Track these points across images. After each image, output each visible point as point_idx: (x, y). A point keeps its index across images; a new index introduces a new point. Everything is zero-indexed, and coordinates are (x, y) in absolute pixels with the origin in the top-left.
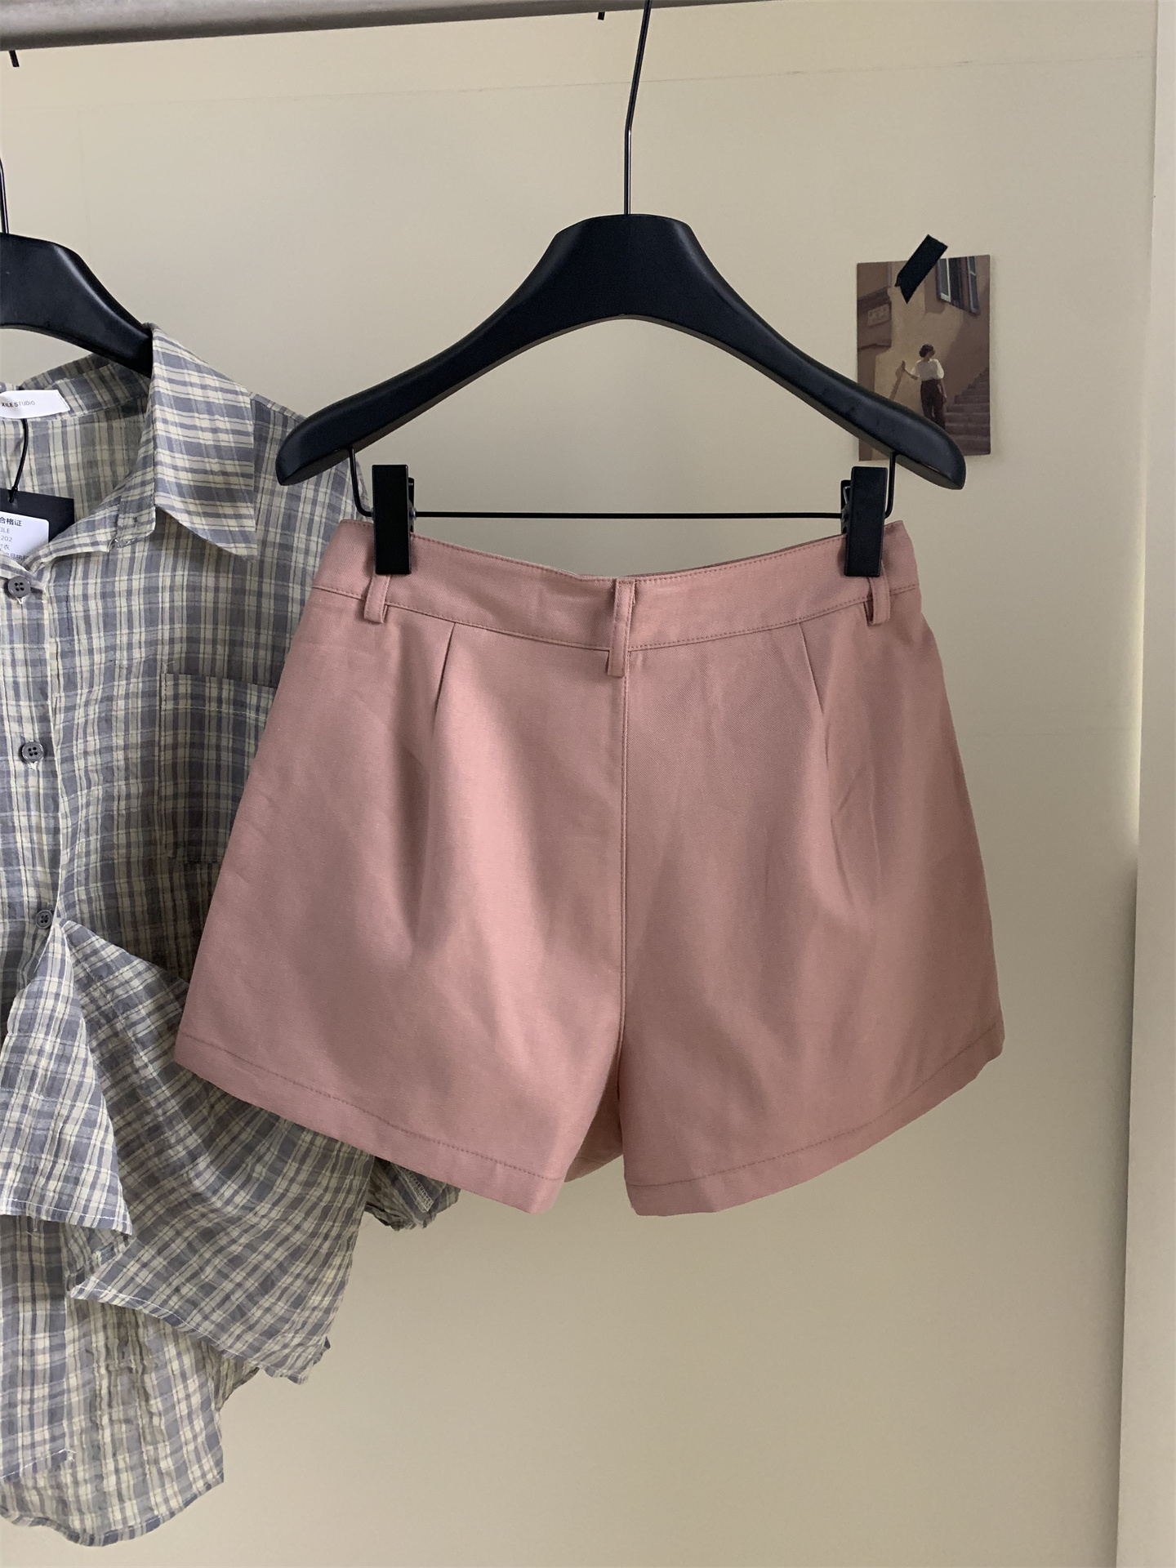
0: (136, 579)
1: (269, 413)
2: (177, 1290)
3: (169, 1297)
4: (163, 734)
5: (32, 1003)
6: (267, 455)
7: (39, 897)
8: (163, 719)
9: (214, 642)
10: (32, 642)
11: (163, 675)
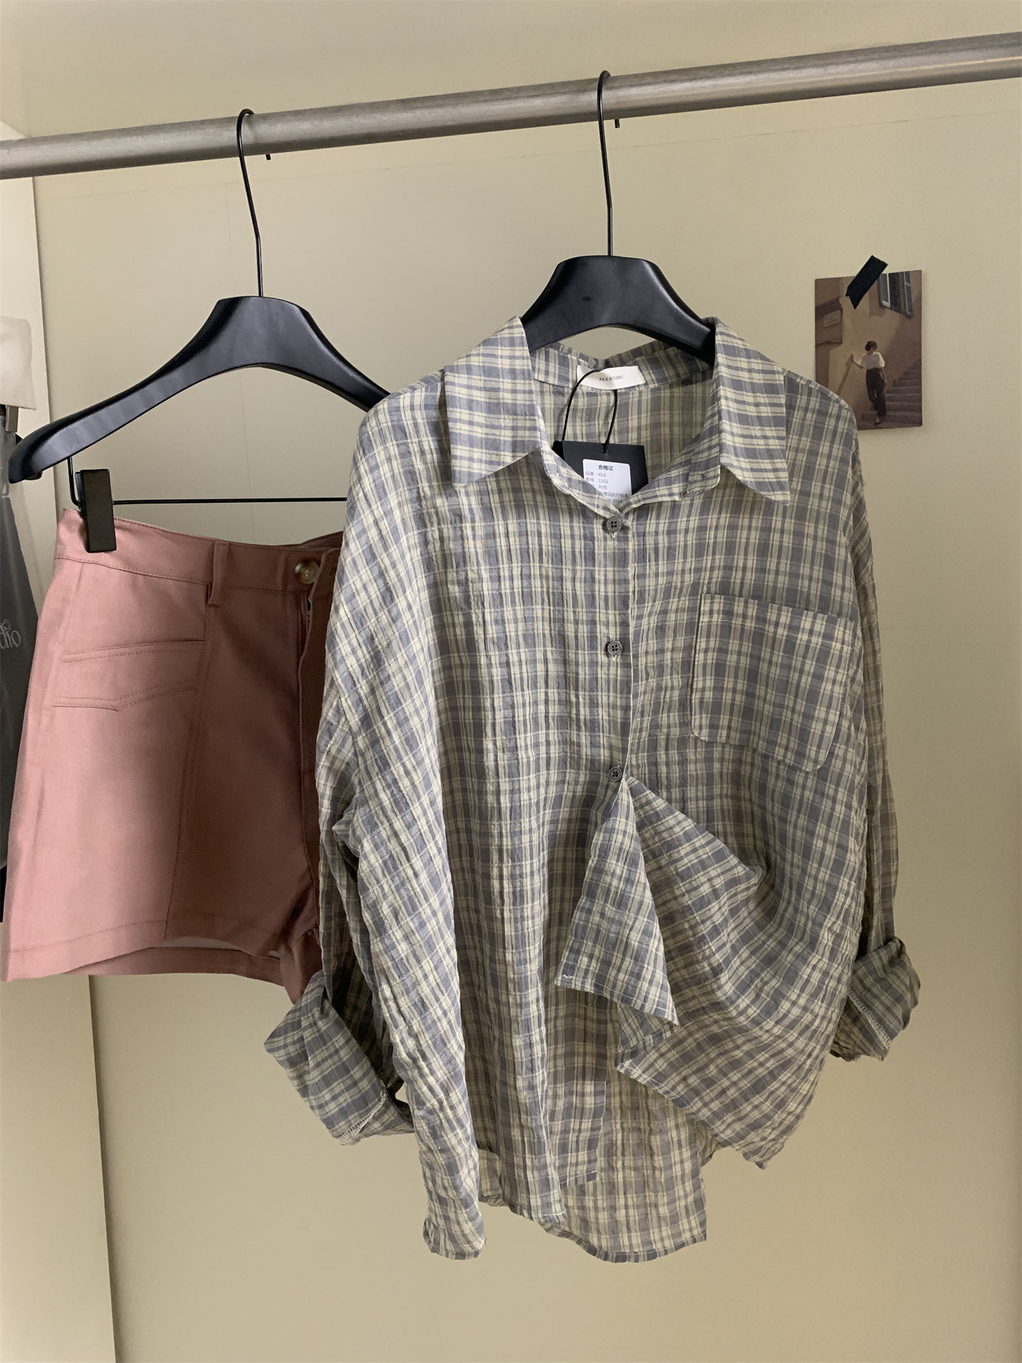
0: (692, 521)
1: (798, 386)
2: (685, 1079)
3: (678, 1084)
4: (699, 640)
5: (607, 836)
7: (611, 757)
8: (700, 629)
9: (744, 569)
10: (619, 566)
11: (703, 595)
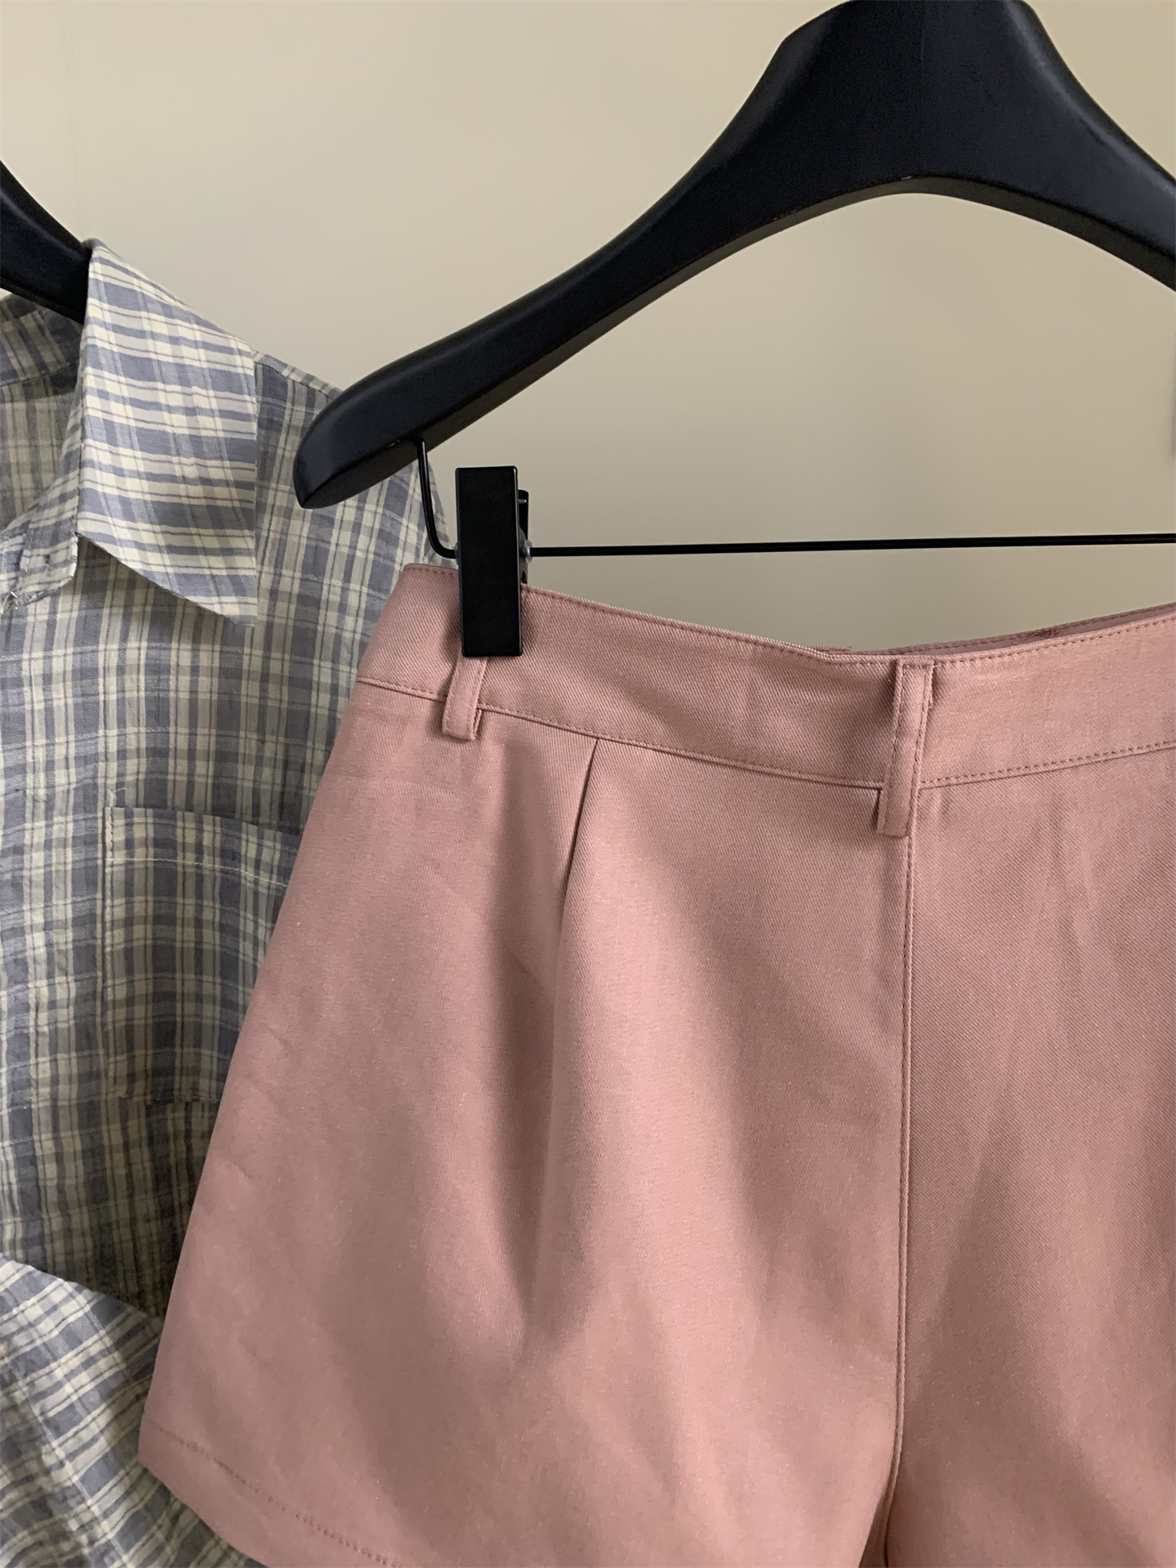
0: (58, 656)
1: (285, 385)
4: (108, 902)
6: (280, 452)
8: (108, 878)
9: (192, 754)
11: (108, 809)
